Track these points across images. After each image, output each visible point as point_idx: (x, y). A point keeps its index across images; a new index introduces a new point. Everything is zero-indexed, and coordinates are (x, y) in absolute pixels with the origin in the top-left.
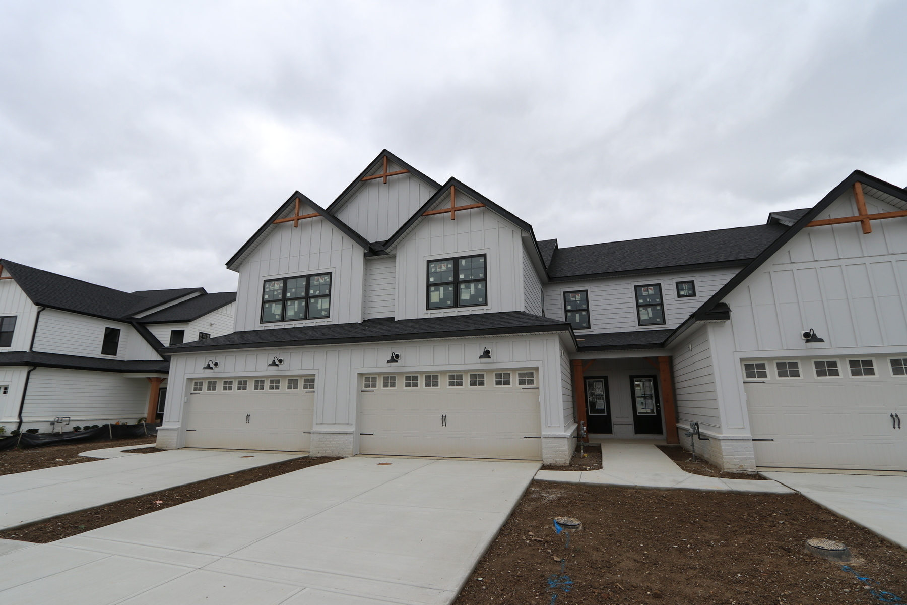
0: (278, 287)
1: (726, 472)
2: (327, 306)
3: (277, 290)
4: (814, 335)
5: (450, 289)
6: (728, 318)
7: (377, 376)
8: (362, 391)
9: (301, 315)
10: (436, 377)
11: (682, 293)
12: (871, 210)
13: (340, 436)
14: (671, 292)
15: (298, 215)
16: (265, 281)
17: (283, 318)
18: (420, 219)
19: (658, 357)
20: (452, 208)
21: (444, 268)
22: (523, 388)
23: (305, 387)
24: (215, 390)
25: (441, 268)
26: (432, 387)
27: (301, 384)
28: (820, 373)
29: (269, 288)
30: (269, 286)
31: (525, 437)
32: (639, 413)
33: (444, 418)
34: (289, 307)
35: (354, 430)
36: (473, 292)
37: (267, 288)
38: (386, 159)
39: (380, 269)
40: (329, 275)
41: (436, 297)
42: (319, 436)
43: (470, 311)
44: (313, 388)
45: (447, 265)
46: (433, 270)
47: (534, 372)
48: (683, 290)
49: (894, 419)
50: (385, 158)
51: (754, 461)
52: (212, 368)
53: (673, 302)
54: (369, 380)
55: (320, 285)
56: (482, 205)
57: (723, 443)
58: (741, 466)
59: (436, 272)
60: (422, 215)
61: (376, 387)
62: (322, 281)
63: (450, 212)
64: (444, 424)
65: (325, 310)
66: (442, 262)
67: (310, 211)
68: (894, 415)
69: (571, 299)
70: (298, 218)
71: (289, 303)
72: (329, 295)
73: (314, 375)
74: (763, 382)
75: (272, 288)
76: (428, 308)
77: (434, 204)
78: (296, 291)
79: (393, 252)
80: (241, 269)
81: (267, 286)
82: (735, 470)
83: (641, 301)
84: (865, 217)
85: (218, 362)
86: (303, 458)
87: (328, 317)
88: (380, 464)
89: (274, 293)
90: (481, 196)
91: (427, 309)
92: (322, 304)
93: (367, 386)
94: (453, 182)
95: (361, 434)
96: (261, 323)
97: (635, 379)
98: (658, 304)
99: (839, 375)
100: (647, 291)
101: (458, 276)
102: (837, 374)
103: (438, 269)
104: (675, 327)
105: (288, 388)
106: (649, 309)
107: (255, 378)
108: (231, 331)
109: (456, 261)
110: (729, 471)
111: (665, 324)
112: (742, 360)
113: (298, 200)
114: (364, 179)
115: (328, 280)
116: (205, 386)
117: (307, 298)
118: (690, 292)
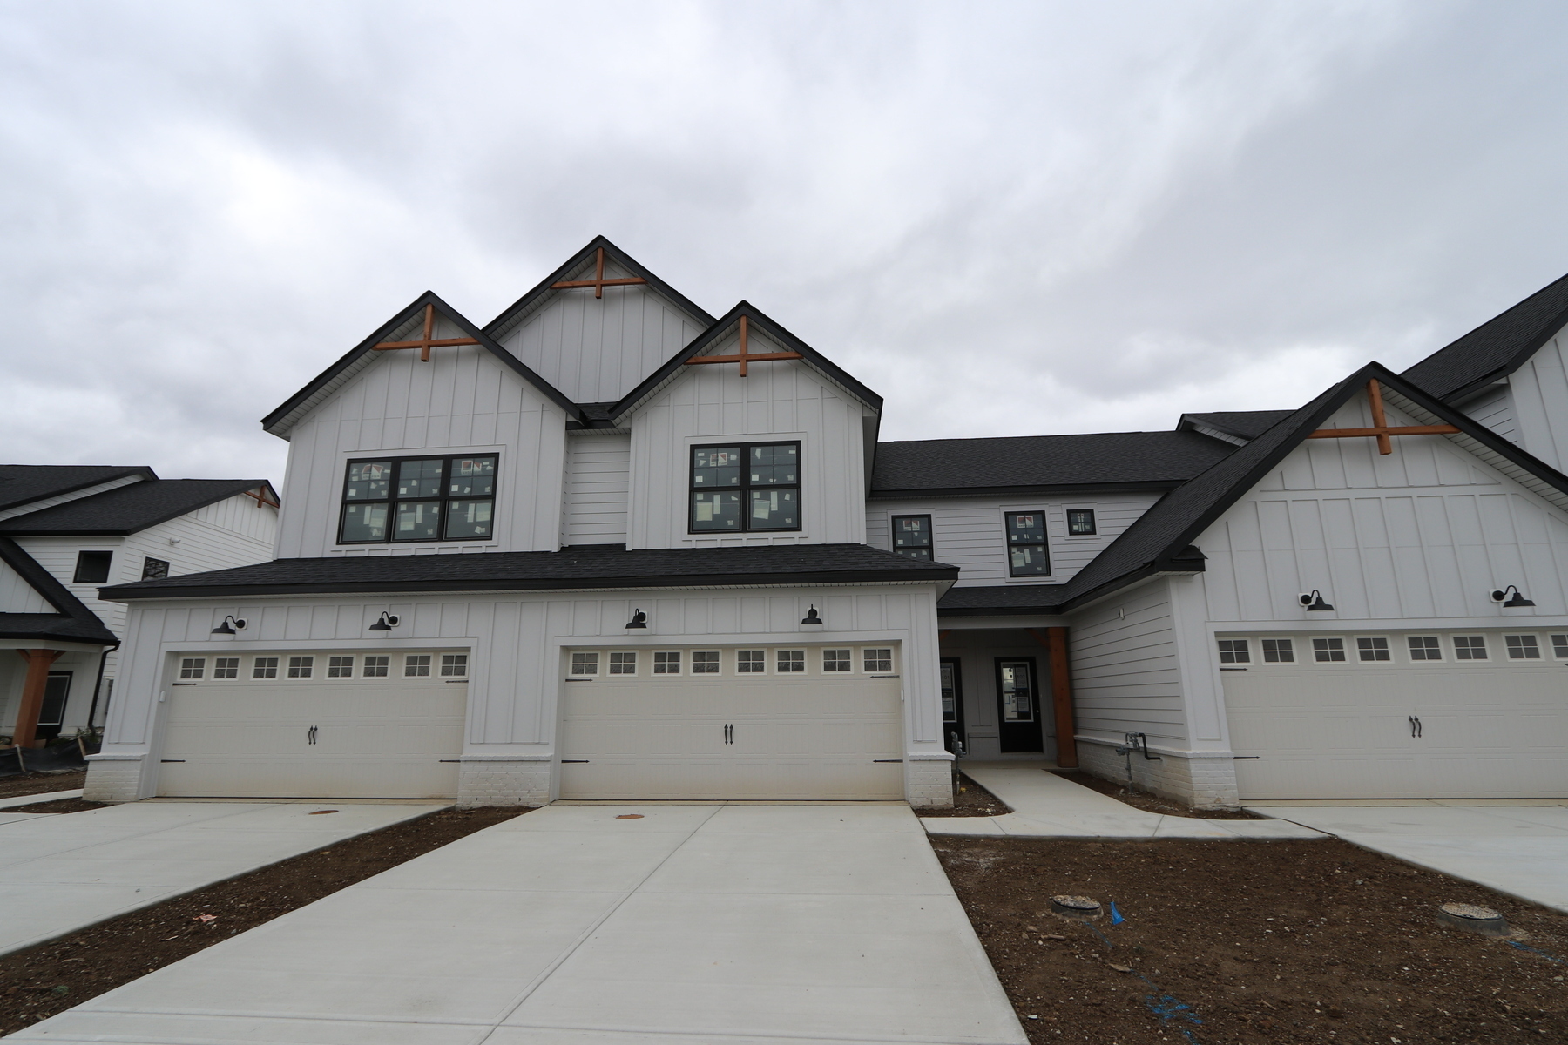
0: (379, 474)
1: (1198, 809)
2: (487, 517)
3: (376, 481)
4: (1319, 600)
5: (734, 498)
6: (1202, 569)
7: (599, 652)
8: (567, 680)
9: (430, 532)
10: (714, 656)
11: (1076, 528)
12: (1391, 421)
13: (522, 766)
14: (1060, 525)
15: (430, 338)
16: (350, 462)
17: (390, 536)
18: (680, 369)
19: (1047, 629)
20: (743, 356)
21: (722, 461)
22: (872, 677)
23: (445, 672)
24: (235, 677)
25: (717, 460)
26: (706, 674)
27: (436, 665)
28: (1321, 657)
29: (359, 475)
30: (360, 471)
31: (875, 761)
32: (1008, 719)
33: (729, 729)
34: (402, 515)
35: (553, 754)
36: (775, 507)
37: (355, 475)
38: (601, 253)
39: (598, 456)
40: (493, 459)
41: (705, 512)
42: (478, 766)
43: (771, 539)
44: (463, 674)
45: (729, 456)
46: (702, 463)
47: (892, 649)
48: (1077, 523)
49: (1414, 724)
50: (600, 251)
51: (1236, 791)
52: (232, 632)
53: (1062, 541)
54: (581, 660)
55: (473, 475)
56: (797, 355)
57: (1193, 765)
58: (1218, 799)
59: (706, 467)
60: (685, 363)
61: (595, 673)
62: (477, 469)
63: (739, 361)
64: (729, 741)
65: (482, 524)
66: (719, 449)
67: (453, 333)
68: (1413, 718)
69: (905, 528)
70: (429, 343)
71: (403, 507)
72: (491, 497)
73: (468, 649)
74: (1245, 669)
75: (365, 476)
76: (692, 529)
77: (708, 345)
78: (420, 484)
79: (625, 425)
80: (294, 433)
81: (354, 470)
82: (1210, 805)
83: (1014, 538)
84: (1384, 430)
85: (245, 620)
86: (447, 811)
87: (490, 538)
88: (620, 817)
89: (369, 485)
90: (797, 339)
91: (689, 533)
92: (477, 513)
93: (577, 670)
94: (744, 308)
95: (563, 762)
96: (338, 543)
97: (1002, 663)
98: (1039, 544)
99: (1344, 660)
100: (1023, 521)
101: (749, 477)
102: (1343, 659)
103: (711, 462)
104: (1064, 581)
105: (407, 674)
106: (1027, 552)
107: (366, 652)
108: (268, 557)
109: (745, 449)
110: (1201, 807)
111: (1050, 575)
112: (1217, 634)
113: (429, 309)
114: (557, 285)
115: (490, 468)
116: (210, 668)
117: (444, 498)
118: (1088, 527)
